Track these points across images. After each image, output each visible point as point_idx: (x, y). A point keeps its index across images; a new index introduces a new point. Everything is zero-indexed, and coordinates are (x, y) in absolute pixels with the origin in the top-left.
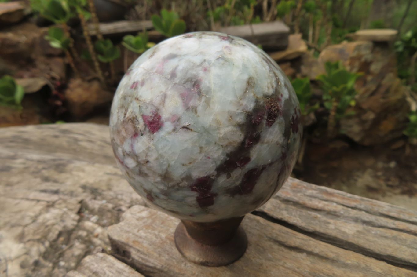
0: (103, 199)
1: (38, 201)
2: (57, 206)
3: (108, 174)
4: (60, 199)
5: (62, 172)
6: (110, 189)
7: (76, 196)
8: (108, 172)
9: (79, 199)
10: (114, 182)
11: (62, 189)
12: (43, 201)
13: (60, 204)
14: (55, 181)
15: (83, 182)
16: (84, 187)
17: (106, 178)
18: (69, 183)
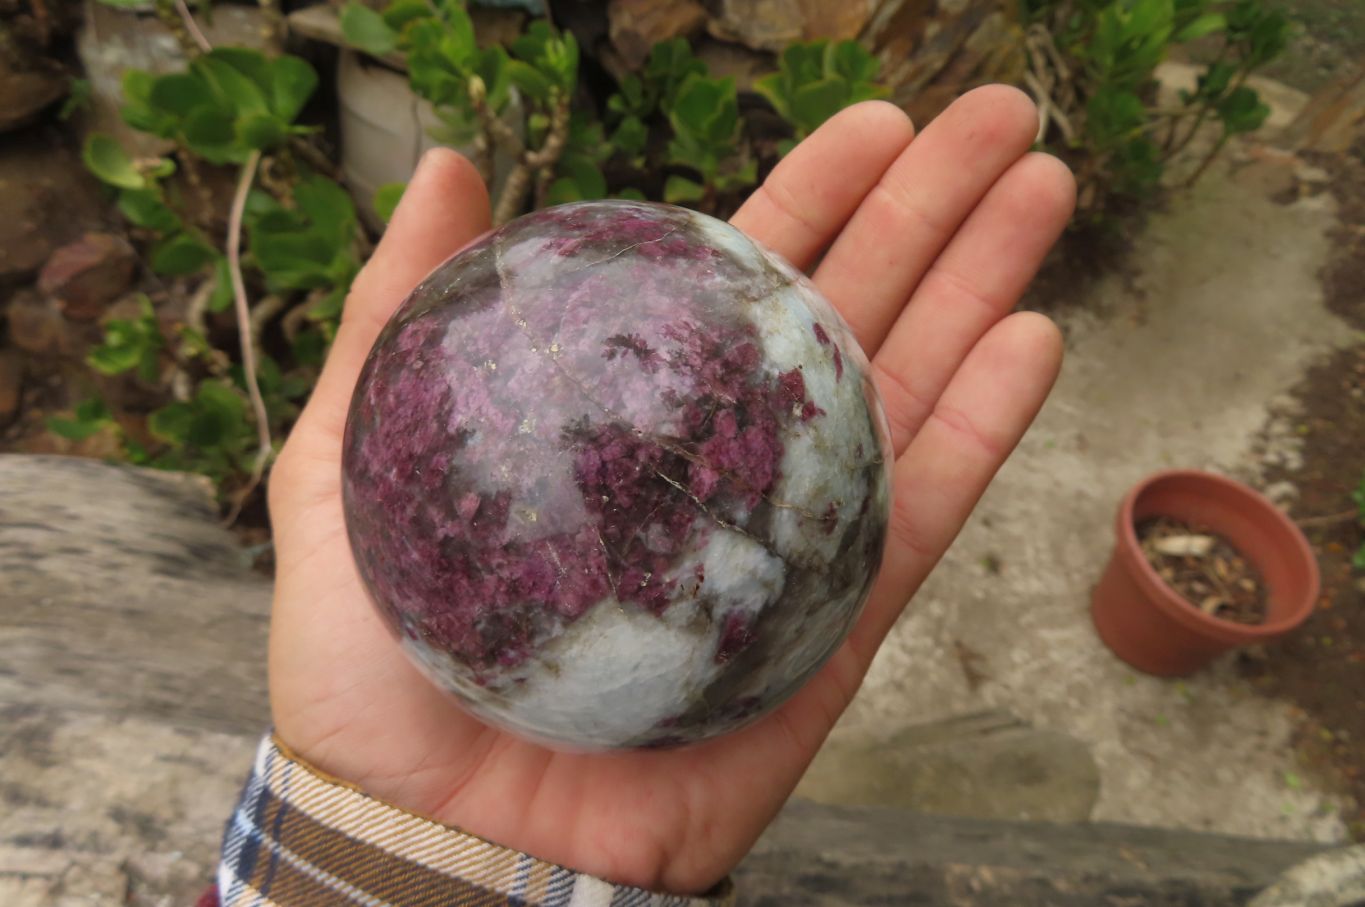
0: (172, 847)
1: (25, 877)
2: (73, 889)
3: (167, 759)
4: (73, 863)
5: (45, 762)
6: (180, 816)
7: (108, 849)
8: (165, 751)
9: (118, 857)
10: (186, 789)
11: (68, 829)
12: (36, 875)
13: (77, 881)
14: (42, 802)
15: (110, 794)
16: (118, 815)
17: (162, 774)
18: (77, 803)
